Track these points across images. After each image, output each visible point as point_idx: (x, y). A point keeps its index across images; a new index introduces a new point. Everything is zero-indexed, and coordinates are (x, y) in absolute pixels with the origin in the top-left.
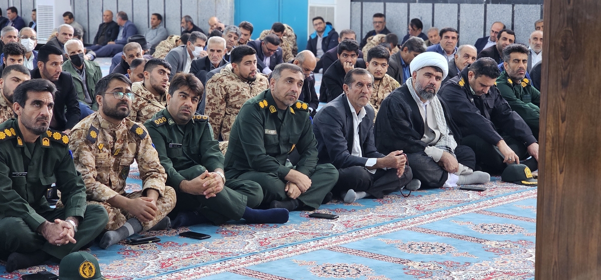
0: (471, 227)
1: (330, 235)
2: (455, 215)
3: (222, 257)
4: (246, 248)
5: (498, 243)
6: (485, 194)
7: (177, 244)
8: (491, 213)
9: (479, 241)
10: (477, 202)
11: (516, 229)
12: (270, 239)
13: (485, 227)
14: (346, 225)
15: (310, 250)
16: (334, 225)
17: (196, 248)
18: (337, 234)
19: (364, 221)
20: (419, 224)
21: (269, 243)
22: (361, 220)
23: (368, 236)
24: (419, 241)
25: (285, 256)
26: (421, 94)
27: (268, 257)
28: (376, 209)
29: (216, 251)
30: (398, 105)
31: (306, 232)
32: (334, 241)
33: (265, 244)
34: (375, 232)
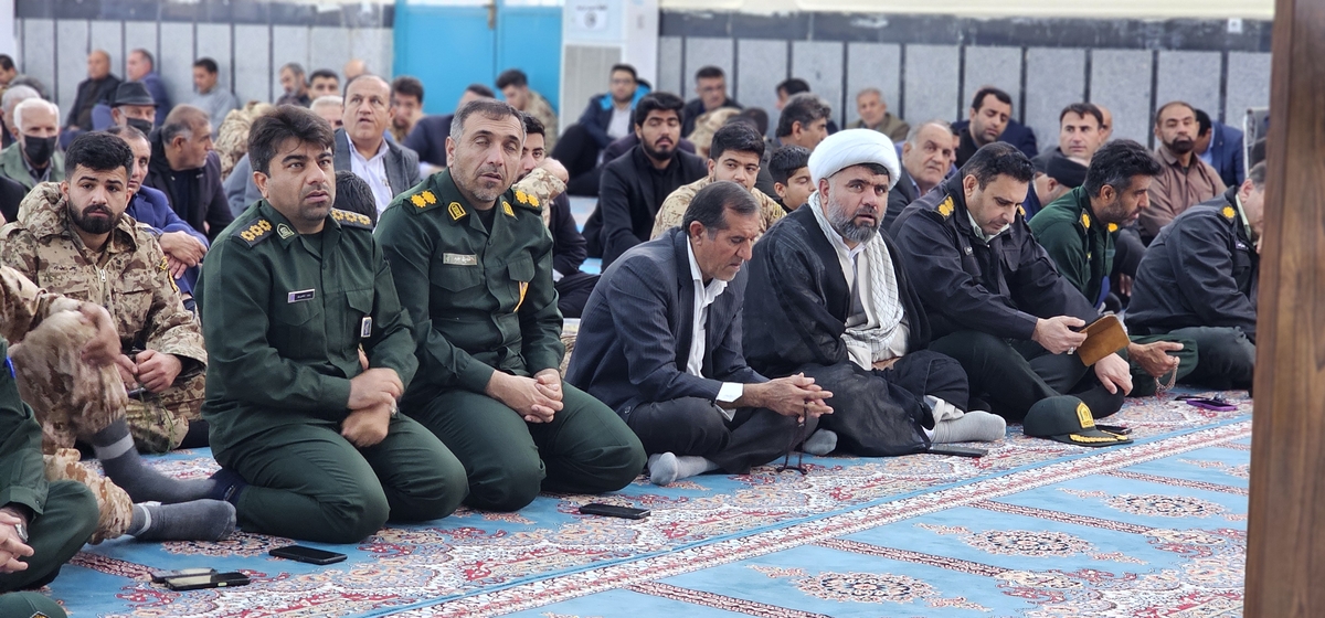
0: (965, 539)
1: (632, 555)
2: (924, 510)
3: (375, 606)
4: (433, 585)
5: (1031, 576)
6: (990, 465)
7: (262, 575)
8: (1010, 508)
9: (987, 571)
10: (974, 481)
11: (1070, 544)
12: (490, 564)
13: (999, 540)
14: (668, 533)
15: (587, 590)
16: (639, 533)
17: (311, 583)
18: (649, 553)
19: (711, 525)
20: (842, 531)
21: (486, 574)
22: (702, 522)
23: (723, 560)
24: (847, 572)
25: (528, 604)
26: (845, 230)
27: (487, 607)
28: (737, 496)
29: (359, 591)
30: (792, 255)
31: (575, 547)
32: (642, 569)
33: (477, 577)
34: (740, 551)
